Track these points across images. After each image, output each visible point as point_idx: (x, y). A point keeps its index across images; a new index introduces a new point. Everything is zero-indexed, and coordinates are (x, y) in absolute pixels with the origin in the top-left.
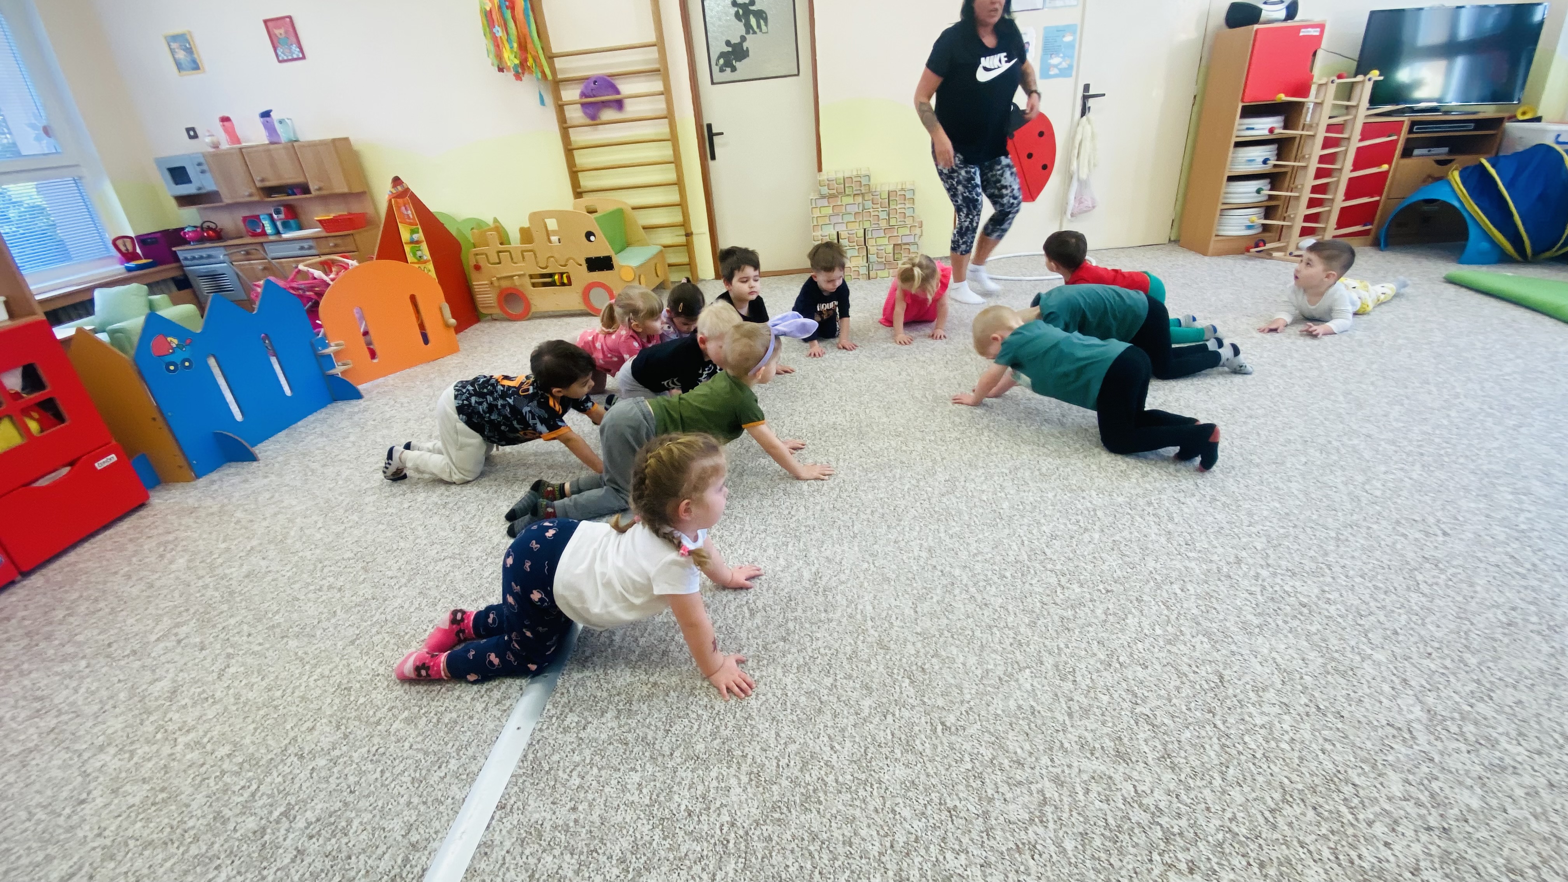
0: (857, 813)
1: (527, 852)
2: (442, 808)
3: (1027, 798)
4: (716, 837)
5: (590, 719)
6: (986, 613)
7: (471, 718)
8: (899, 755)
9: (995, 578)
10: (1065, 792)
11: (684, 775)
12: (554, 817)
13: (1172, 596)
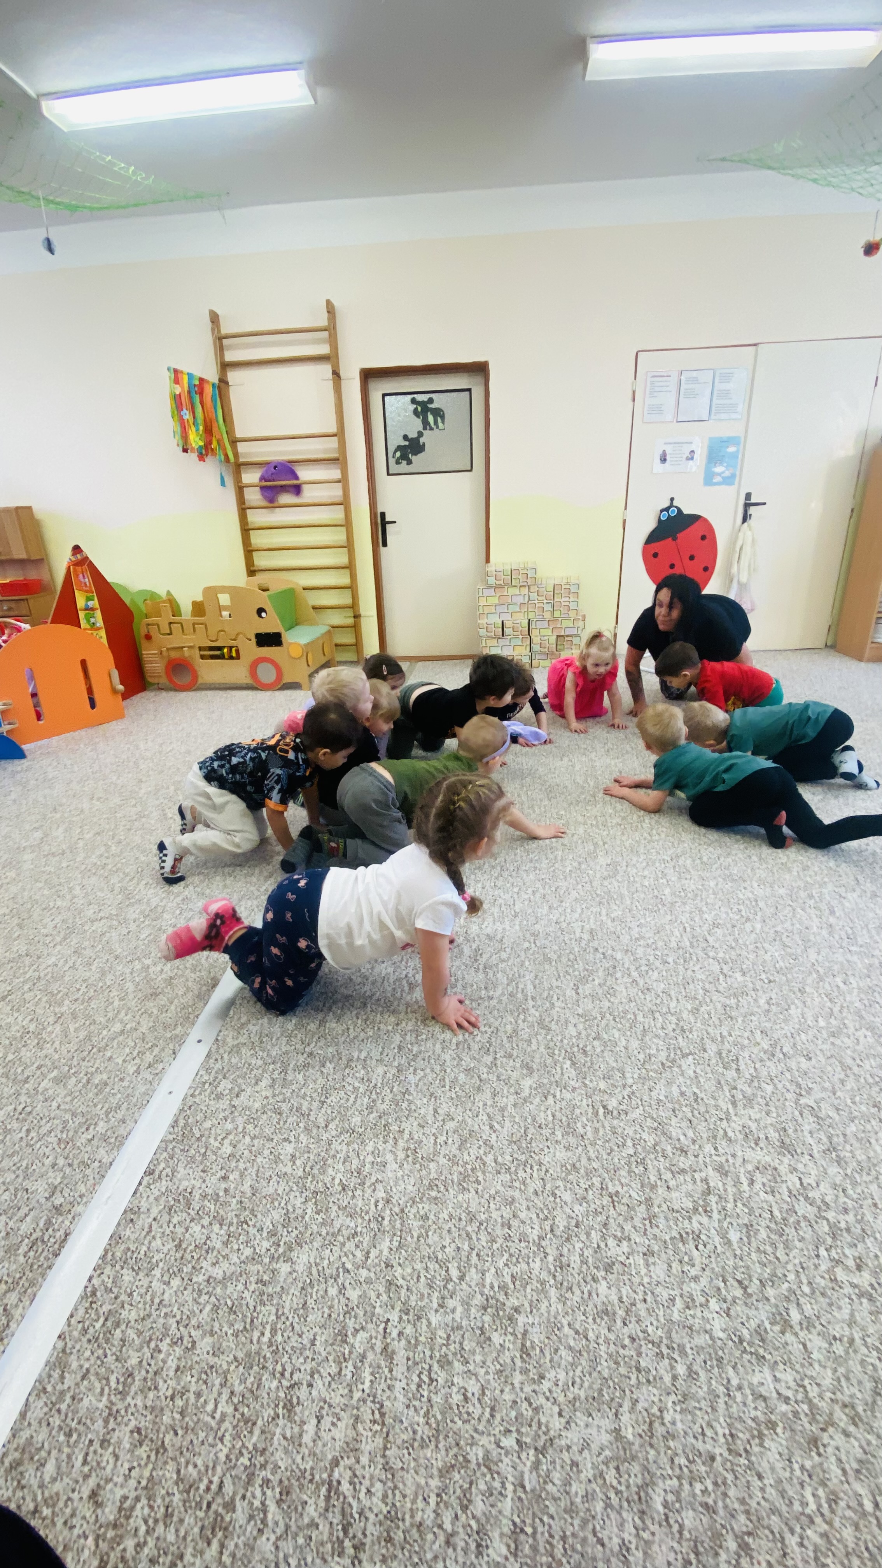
0: (517, 1194)
1: (175, 1220)
2: (88, 1172)
3: (690, 1187)
4: (371, 1214)
5: (244, 1087)
6: (648, 999)
7: (122, 1080)
8: (560, 1137)
9: (657, 963)
10: (729, 1181)
11: (339, 1148)
12: (204, 1186)
13: (835, 989)
